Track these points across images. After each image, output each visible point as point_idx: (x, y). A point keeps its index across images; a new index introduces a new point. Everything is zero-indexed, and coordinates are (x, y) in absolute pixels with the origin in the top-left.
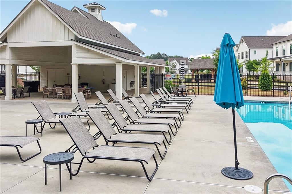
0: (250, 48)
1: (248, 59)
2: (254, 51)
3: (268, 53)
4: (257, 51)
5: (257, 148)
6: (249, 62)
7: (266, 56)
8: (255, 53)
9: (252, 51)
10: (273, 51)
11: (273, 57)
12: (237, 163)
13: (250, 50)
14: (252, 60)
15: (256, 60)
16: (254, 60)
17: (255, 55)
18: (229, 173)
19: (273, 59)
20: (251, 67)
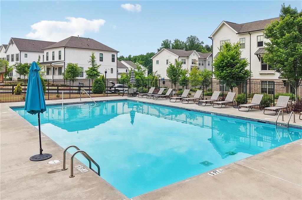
0: (21, 51)
1: (19, 62)
2: (25, 54)
3: (40, 58)
4: (28, 55)
5: (49, 140)
6: (20, 66)
7: (39, 61)
8: (26, 57)
9: (23, 54)
10: (43, 55)
11: (43, 61)
12: (41, 150)
13: (20, 52)
14: (23, 63)
15: (27, 64)
16: (25, 64)
17: (26, 58)
18: (36, 159)
19: (43, 63)
20: (22, 70)
